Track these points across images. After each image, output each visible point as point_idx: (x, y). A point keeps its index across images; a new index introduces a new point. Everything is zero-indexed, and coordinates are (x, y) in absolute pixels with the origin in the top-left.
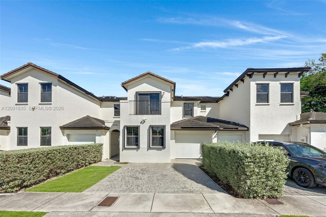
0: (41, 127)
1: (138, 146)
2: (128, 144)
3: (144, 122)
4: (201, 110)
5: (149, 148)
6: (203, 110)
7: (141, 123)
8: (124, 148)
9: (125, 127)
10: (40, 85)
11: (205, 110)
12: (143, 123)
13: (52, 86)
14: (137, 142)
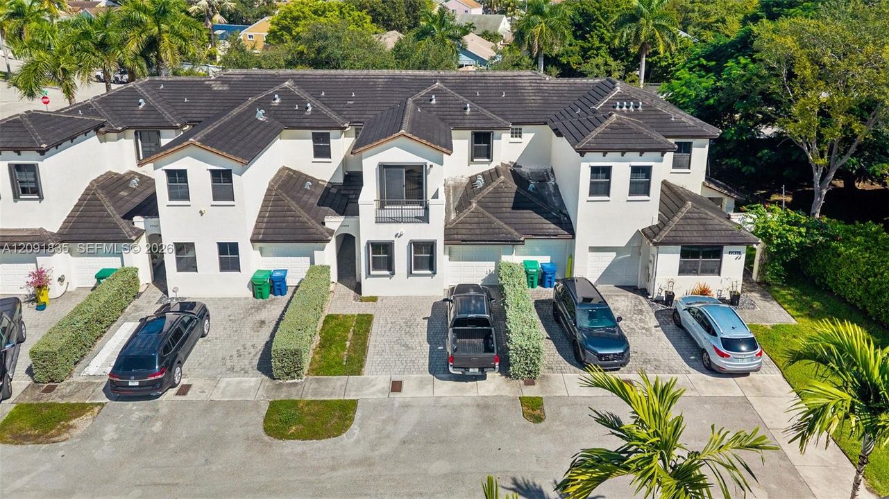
0: (218, 243)
1: (391, 270)
2: (375, 268)
3: (401, 235)
4: (512, 137)
5: (410, 274)
6: (516, 137)
7: (396, 236)
8: (368, 274)
9: (368, 243)
10: (209, 172)
11: (520, 137)
12: (399, 237)
13: (233, 174)
14: (389, 265)
